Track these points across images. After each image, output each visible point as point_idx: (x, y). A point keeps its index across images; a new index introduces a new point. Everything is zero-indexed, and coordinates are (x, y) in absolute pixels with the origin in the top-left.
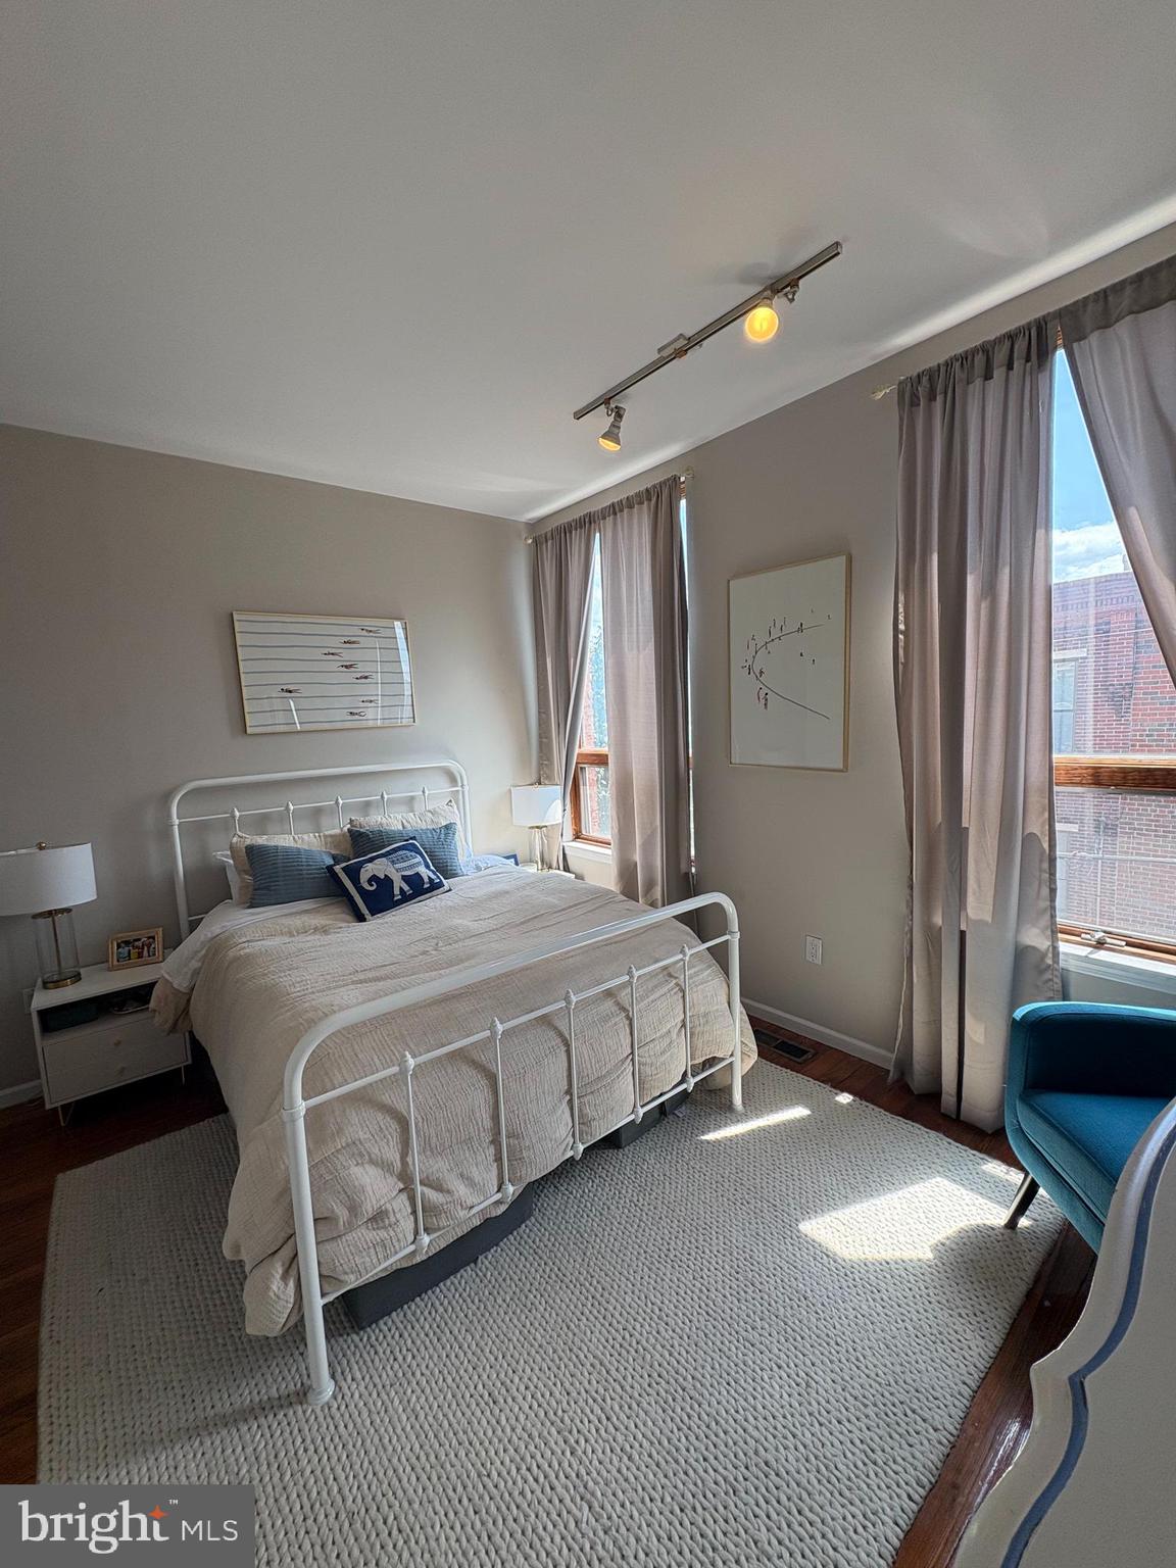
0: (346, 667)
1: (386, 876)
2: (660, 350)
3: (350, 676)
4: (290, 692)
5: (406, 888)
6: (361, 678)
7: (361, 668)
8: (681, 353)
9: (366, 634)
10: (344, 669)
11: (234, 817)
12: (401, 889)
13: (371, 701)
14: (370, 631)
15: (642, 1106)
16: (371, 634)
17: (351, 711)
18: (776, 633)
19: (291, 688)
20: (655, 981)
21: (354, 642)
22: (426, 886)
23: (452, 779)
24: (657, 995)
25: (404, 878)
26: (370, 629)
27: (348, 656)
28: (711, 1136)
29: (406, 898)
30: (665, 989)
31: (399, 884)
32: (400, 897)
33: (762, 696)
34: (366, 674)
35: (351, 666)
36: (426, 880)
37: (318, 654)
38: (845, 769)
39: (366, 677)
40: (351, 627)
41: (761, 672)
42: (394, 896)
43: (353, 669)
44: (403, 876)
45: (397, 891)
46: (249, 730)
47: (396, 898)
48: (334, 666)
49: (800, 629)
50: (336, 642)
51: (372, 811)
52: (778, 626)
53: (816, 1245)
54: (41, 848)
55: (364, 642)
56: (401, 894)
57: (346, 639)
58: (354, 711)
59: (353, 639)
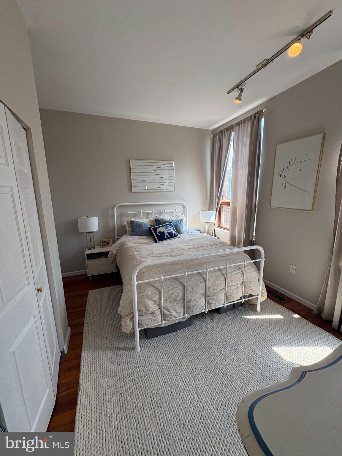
0: (157, 174)
1: (163, 231)
2: (257, 66)
3: (158, 177)
4: (143, 181)
5: (168, 235)
6: (161, 178)
7: (162, 175)
8: (265, 66)
10: (157, 175)
11: (128, 213)
12: (167, 235)
13: (163, 184)
15: (227, 303)
16: (164, 165)
17: (158, 187)
18: (292, 163)
20: (235, 269)
21: (160, 168)
22: (173, 235)
23: (184, 207)
24: (234, 273)
25: (168, 233)
26: (164, 164)
27: (158, 171)
28: (248, 317)
29: (168, 238)
30: (238, 272)
31: (166, 234)
33: (284, 184)
35: (158, 174)
36: (173, 234)
37: (150, 171)
38: (312, 210)
39: (162, 178)
40: (159, 163)
41: (285, 176)
42: (165, 237)
44: (167, 232)
45: (166, 236)
46: (133, 191)
48: (154, 174)
49: (301, 161)
50: (155, 168)
51: (162, 214)
52: (293, 160)
53: (277, 354)
54: (88, 217)
55: (162, 168)
56: (167, 237)
57: (158, 167)
58: (159, 187)
59: (159, 167)
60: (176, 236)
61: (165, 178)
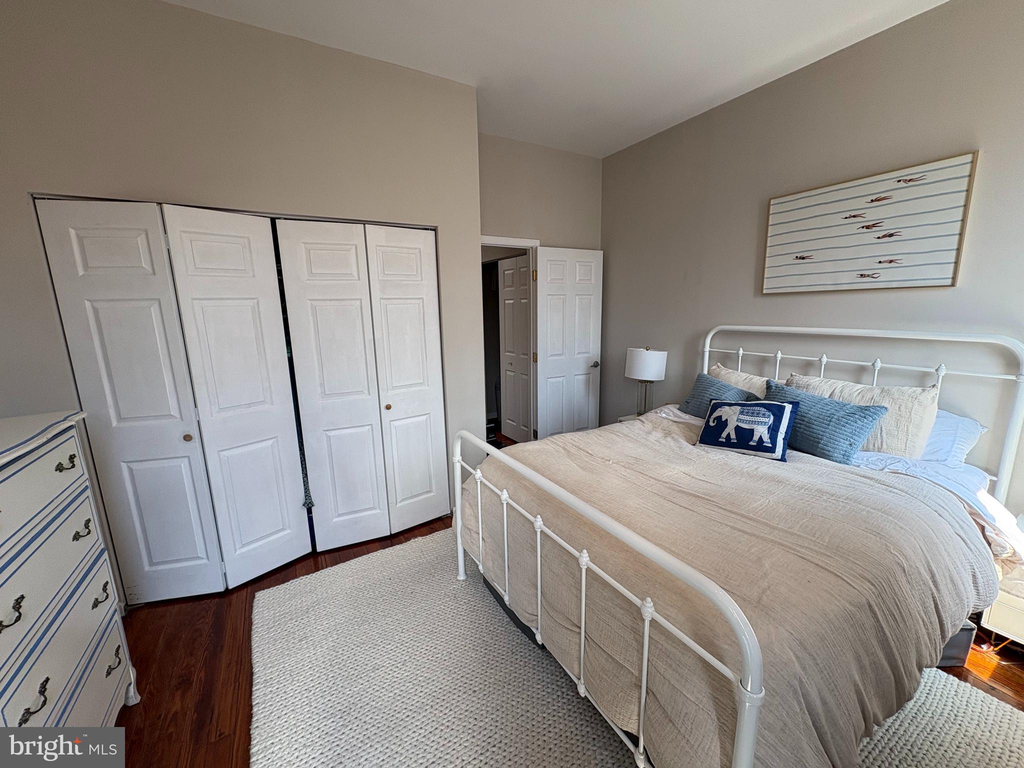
0: (868, 227)
1: (727, 420)
3: (870, 236)
4: (803, 258)
5: (733, 436)
6: (884, 236)
7: (888, 226)
9: (905, 185)
10: (865, 230)
12: (729, 435)
13: (891, 262)
14: (910, 180)
16: (911, 183)
19: (805, 255)
22: (752, 443)
25: (738, 429)
27: (874, 214)
29: (728, 444)
31: (730, 430)
32: (724, 440)
34: (892, 232)
35: (874, 225)
36: (756, 438)
39: (891, 235)
40: (883, 184)
42: (720, 437)
43: (874, 229)
45: (724, 435)
46: (765, 292)
47: (720, 440)
48: (854, 229)
50: (862, 203)
51: (866, 377)
54: (647, 350)
55: (896, 196)
56: (726, 439)
57: (874, 197)
58: (867, 273)
59: (883, 195)
60: (760, 447)
61: (906, 235)
